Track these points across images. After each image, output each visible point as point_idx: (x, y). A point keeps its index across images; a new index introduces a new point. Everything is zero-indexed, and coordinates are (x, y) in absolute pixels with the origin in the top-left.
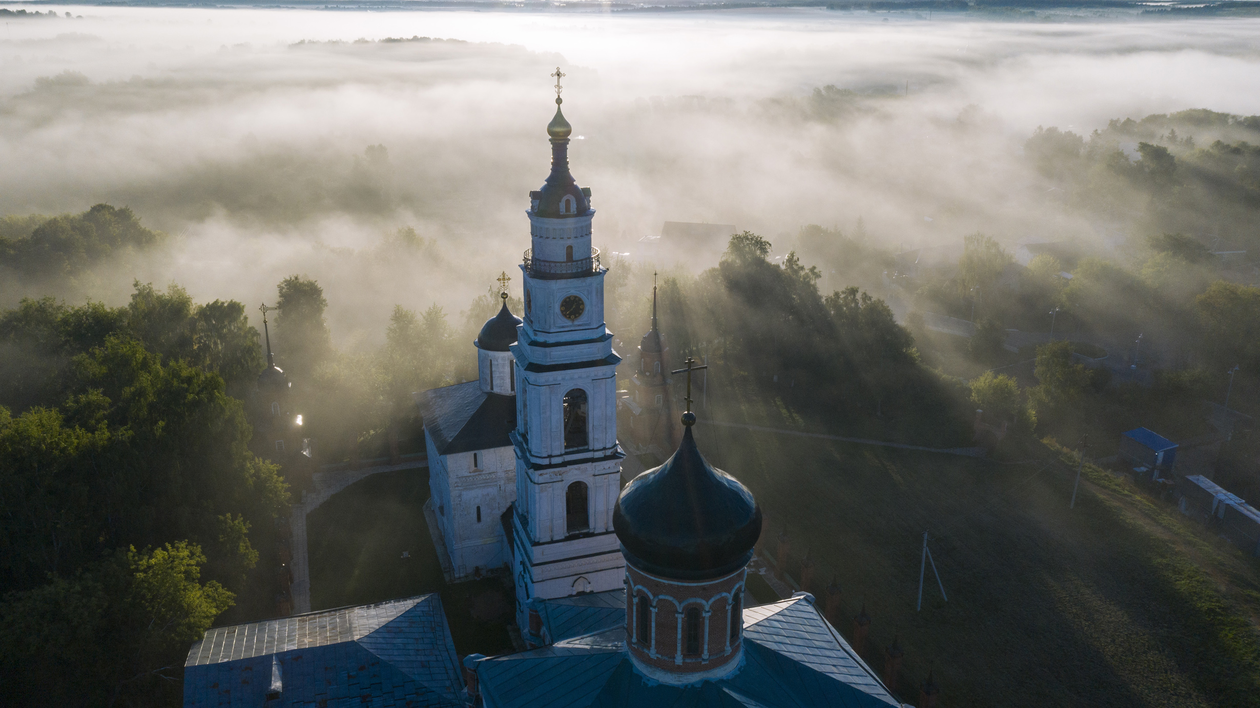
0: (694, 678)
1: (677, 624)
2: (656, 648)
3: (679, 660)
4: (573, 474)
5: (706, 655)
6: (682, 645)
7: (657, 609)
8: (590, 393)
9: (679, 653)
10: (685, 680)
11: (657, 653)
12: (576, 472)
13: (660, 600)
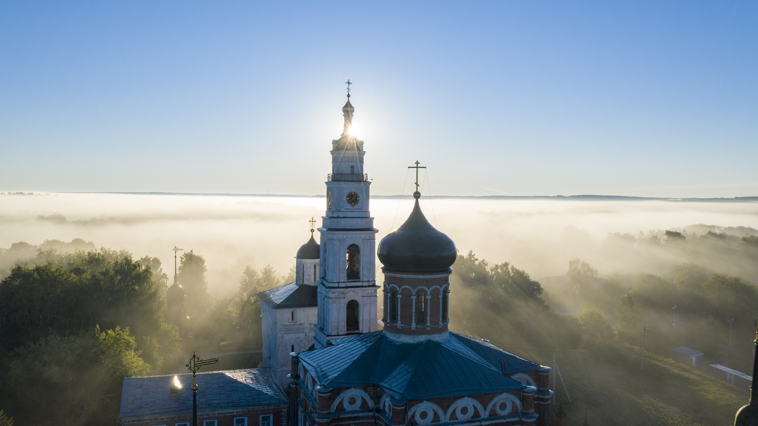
0: (422, 338)
1: (412, 303)
2: (401, 321)
3: (414, 325)
4: (352, 295)
5: (428, 324)
6: (415, 316)
7: (401, 295)
8: (361, 247)
9: (414, 321)
10: (417, 340)
11: (402, 324)
12: (352, 293)
13: (403, 289)
